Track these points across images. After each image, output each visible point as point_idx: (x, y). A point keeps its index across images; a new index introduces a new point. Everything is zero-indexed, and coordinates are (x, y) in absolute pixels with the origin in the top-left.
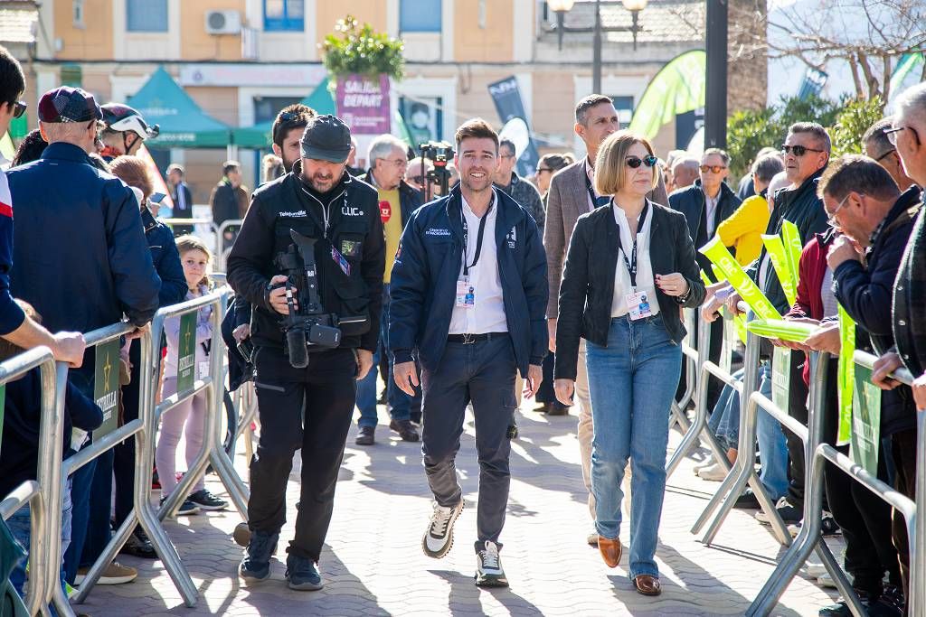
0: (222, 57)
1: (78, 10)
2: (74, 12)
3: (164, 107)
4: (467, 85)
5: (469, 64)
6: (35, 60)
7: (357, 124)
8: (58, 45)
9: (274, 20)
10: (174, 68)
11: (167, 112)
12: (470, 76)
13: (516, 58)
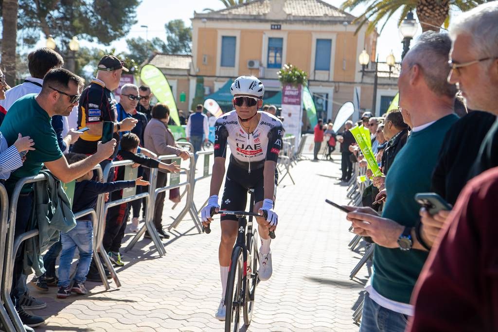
1: (205, 59)
2: (203, 59)
4: (337, 90)
5: (339, 82)
6: (190, 75)
7: (289, 101)
8: (197, 70)
9: (271, 64)
12: (339, 86)
13: (356, 81)
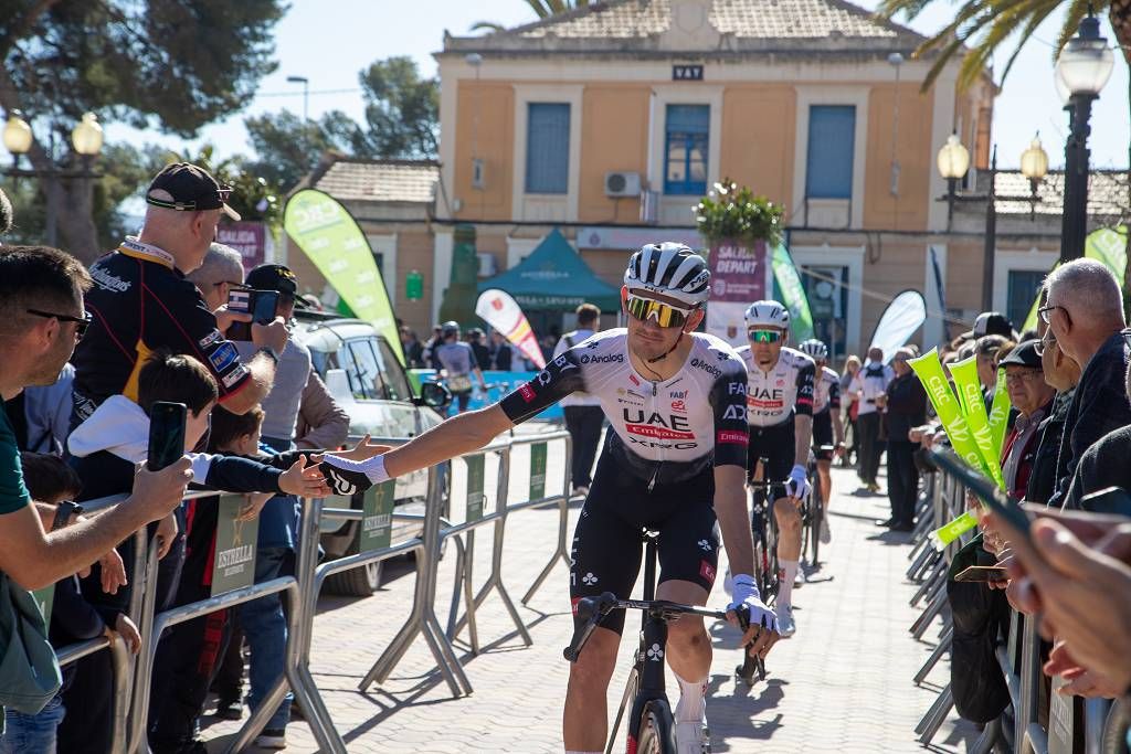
0: (618, 221)
1: (478, 171)
2: (473, 172)
3: (555, 270)
4: (875, 255)
5: (879, 232)
6: (434, 220)
7: (729, 291)
8: (457, 205)
9: (676, 183)
10: (571, 230)
11: (559, 275)
12: (880, 245)
13: (930, 228)
